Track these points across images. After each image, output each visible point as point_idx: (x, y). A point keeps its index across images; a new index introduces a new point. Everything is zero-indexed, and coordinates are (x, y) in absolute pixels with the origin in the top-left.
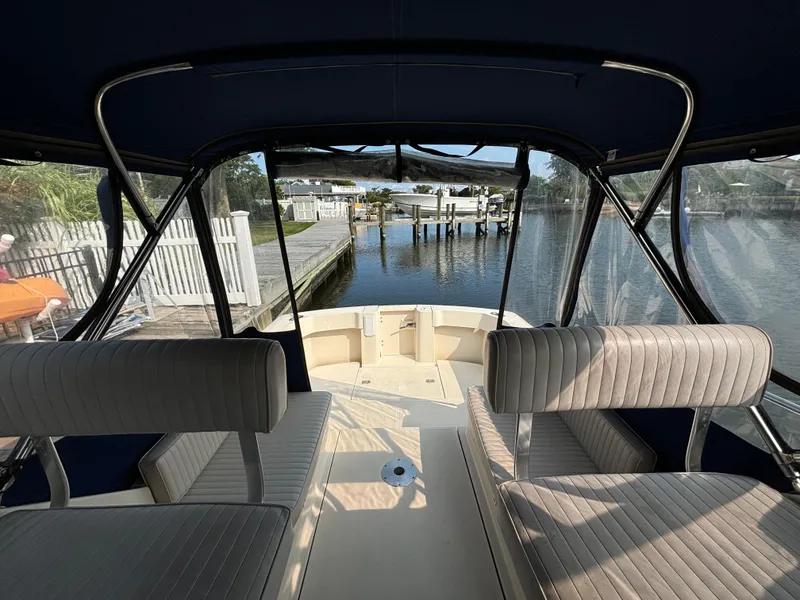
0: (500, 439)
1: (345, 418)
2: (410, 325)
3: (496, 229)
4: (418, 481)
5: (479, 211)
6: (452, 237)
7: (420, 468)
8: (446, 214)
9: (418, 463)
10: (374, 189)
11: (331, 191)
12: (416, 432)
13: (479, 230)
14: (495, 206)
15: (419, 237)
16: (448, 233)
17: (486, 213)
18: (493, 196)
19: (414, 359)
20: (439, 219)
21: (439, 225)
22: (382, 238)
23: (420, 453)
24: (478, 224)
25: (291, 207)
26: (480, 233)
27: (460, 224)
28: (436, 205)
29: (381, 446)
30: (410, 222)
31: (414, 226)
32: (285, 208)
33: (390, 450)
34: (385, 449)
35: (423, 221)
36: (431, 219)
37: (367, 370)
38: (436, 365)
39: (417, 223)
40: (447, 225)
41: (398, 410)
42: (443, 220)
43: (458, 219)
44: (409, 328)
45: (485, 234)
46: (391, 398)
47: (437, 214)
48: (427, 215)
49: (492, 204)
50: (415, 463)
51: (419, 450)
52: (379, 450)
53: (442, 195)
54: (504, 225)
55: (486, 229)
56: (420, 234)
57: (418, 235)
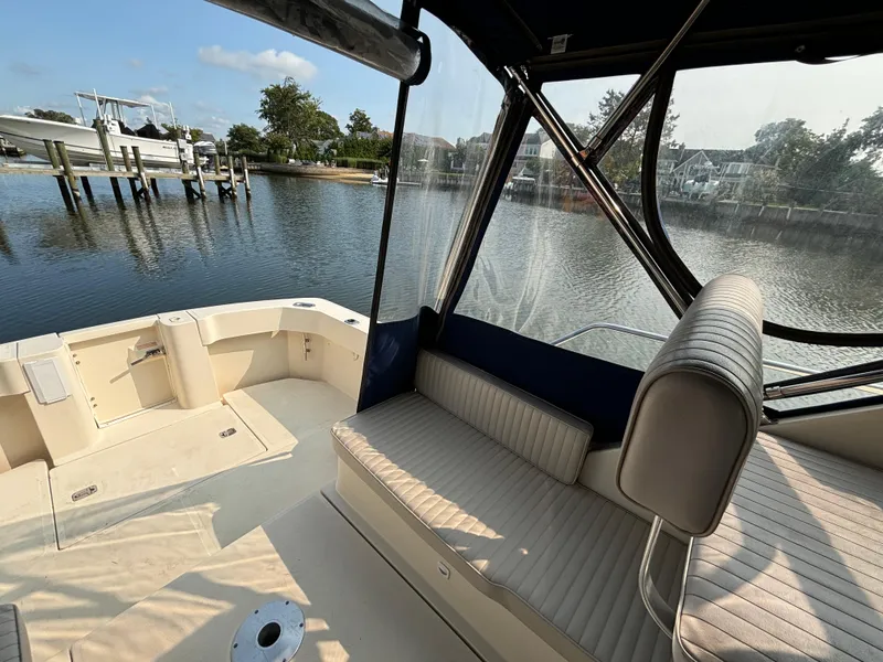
0: (423, 488)
1: (59, 601)
2: (153, 352)
3: (216, 190)
4: (313, 625)
5: (183, 163)
6: (148, 200)
7: (301, 597)
8: (125, 162)
9: (294, 591)
12: (258, 537)
13: (189, 191)
14: (206, 159)
15: (77, 199)
16: (136, 194)
17: (195, 167)
18: (199, 144)
19: (180, 407)
20: (111, 169)
21: (114, 180)
23: (285, 570)
24: (187, 183)
26: (192, 196)
27: (153, 181)
28: (98, 146)
29: (200, 612)
30: (50, 170)
31: (60, 179)
33: (226, 606)
34: (214, 612)
35: (77, 171)
36: (94, 168)
37: (71, 467)
38: (224, 403)
39: (65, 173)
40: (132, 180)
41: (192, 512)
42: (121, 173)
43: (147, 173)
44: (152, 359)
45: (202, 197)
46: (165, 497)
48: (85, 160)
49: (202, 155)
50: (288, 596)
51: (282, 568)
52: (201, 623)
53: (105, 130)
55: (202, 190)
56: (78, 194)
57: (75, 195)
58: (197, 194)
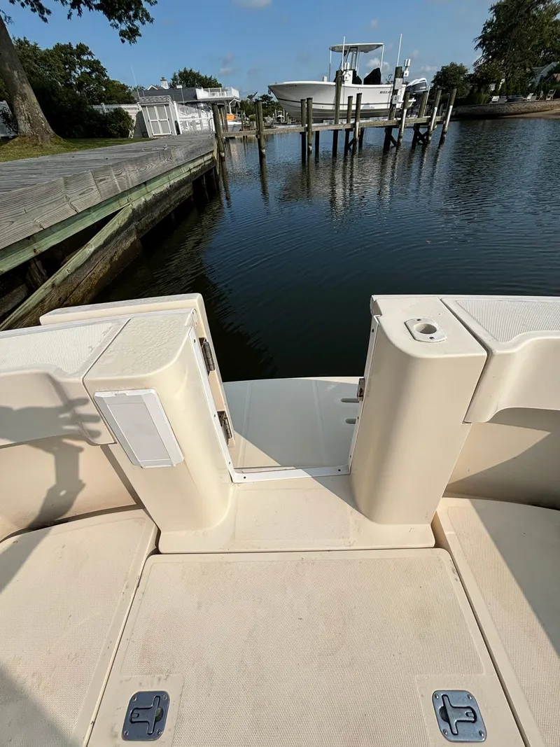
3: (412, 136)
5: (392, 107)
6: (353, 151)
8: (348, 114)
10: (250, 97)
11: (195, 97)
13: (389, 138)
15: (309, 152)
16: (347, 146)
17: (402, 111)
20: (336, 123)
21: (336, 132)
22: (262, 156)
24: (389, 129)
25: (140, 115)
26: (389, 141)
27: (363, 130)
28: (332, 101)
30: (299, 128)
31: (303, 134)
32: (134, 118)
35: (315, 127)
36: (325, 123)
39: (307, 129)
40: (348, 131)
42: (343, 124)
45: (397, 145)
47: (333, 115)
48: (322, 116)
49: (411, 96)
53: (342, 81)
54: (422, 131)
55: (400, 137)
56: (311, 148)
57: (309, 149)
58: (394, 142)
